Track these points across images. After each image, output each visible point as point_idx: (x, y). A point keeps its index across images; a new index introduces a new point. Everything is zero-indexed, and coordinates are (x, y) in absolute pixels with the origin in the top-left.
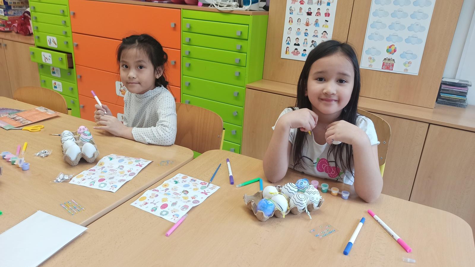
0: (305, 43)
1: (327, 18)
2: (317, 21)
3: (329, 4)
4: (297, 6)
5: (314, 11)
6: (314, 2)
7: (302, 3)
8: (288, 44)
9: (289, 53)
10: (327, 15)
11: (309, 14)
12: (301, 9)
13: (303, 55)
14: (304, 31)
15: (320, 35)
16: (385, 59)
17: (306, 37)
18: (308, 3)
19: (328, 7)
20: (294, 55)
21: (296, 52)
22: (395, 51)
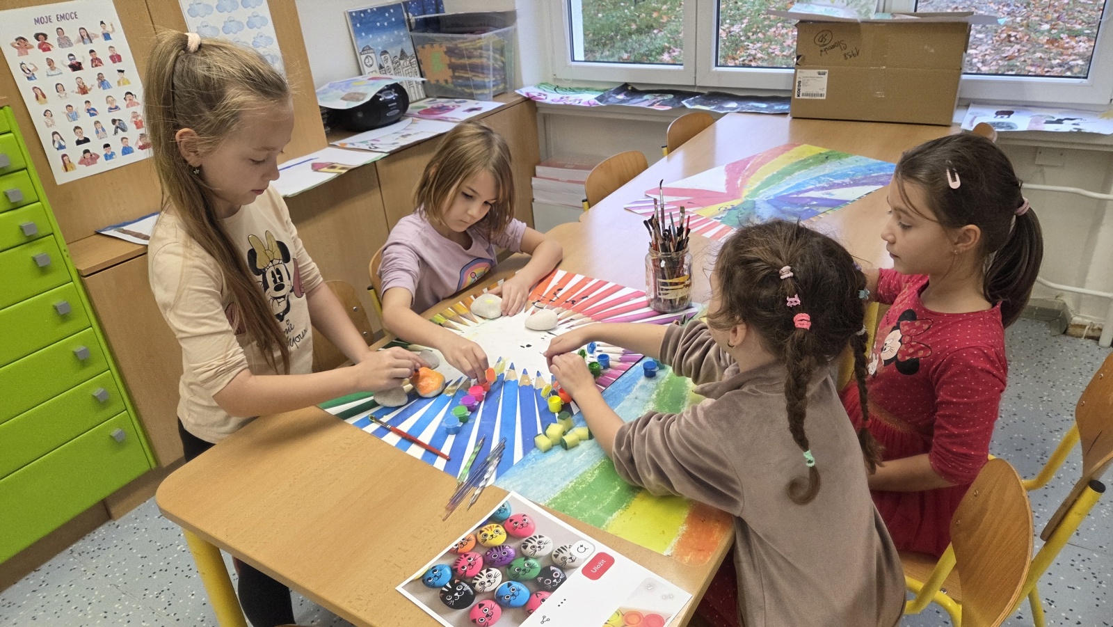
2: (100, 77)
3: (107, 36)
4: (36, 57)
6: (73, 41)
7: (45, 48)
8: (61, 147)
9: (73, 168)
10: (116, 58)
11: (76, 67)
12: (50, 62)
13: (108, 157)
14: (84, 106)
17: (95, 118)
18: (61, 45)
19: (109, 43)
20: (88, 164)
21: (88, 158)
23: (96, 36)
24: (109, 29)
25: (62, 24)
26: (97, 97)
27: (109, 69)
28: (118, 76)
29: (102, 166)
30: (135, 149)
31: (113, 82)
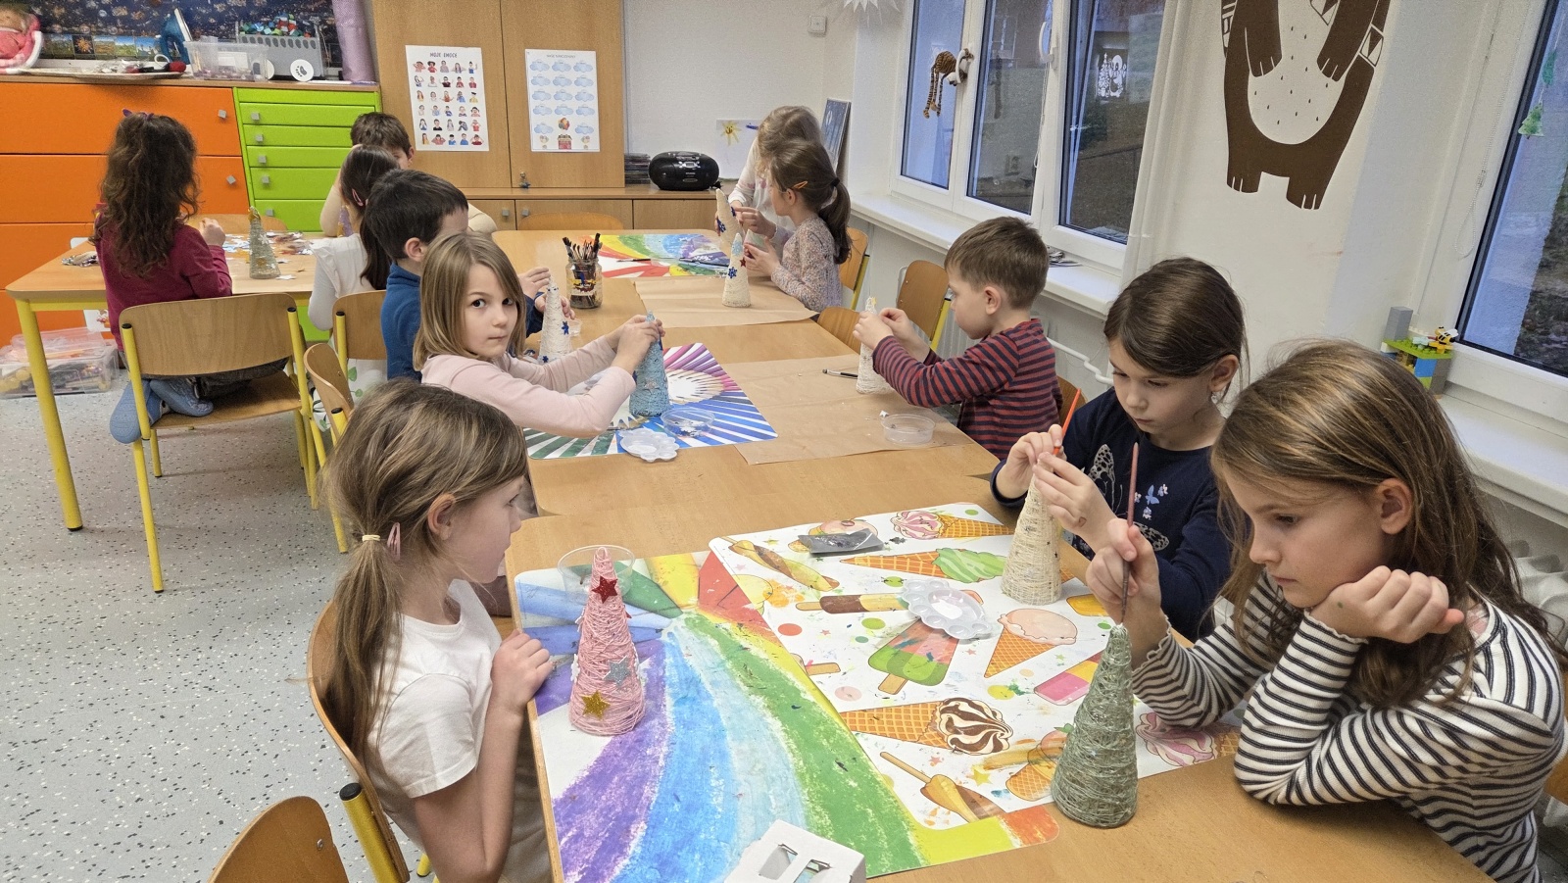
0: (450, 125)
1: (473, 90)
2: (460, 94)
3: (471, 71)
4: (425, 74)
5: (453, 82)
6: (450, 69)
7: (432, 70)
8: (424, 129)
9: (428, 143)
10: (473, 85)
11: (446, 85)
12: (432, 79)
13: (450, 143)
14: (445, 109)
15: (468, 112)
16: (560, 137)
17: (449, 118)
18: (442, 71)
19: (472, 75)
20: (437, 144)
21: (439, 140)
22: (568, 125)
23: (465, 70)
24: (474, 67)
25: (446, 59)
26: (454, 106)
27: (466, 91)
28: (472, 96)
29: (445, 147)
30: (470, 143)
31: (467, 99)
